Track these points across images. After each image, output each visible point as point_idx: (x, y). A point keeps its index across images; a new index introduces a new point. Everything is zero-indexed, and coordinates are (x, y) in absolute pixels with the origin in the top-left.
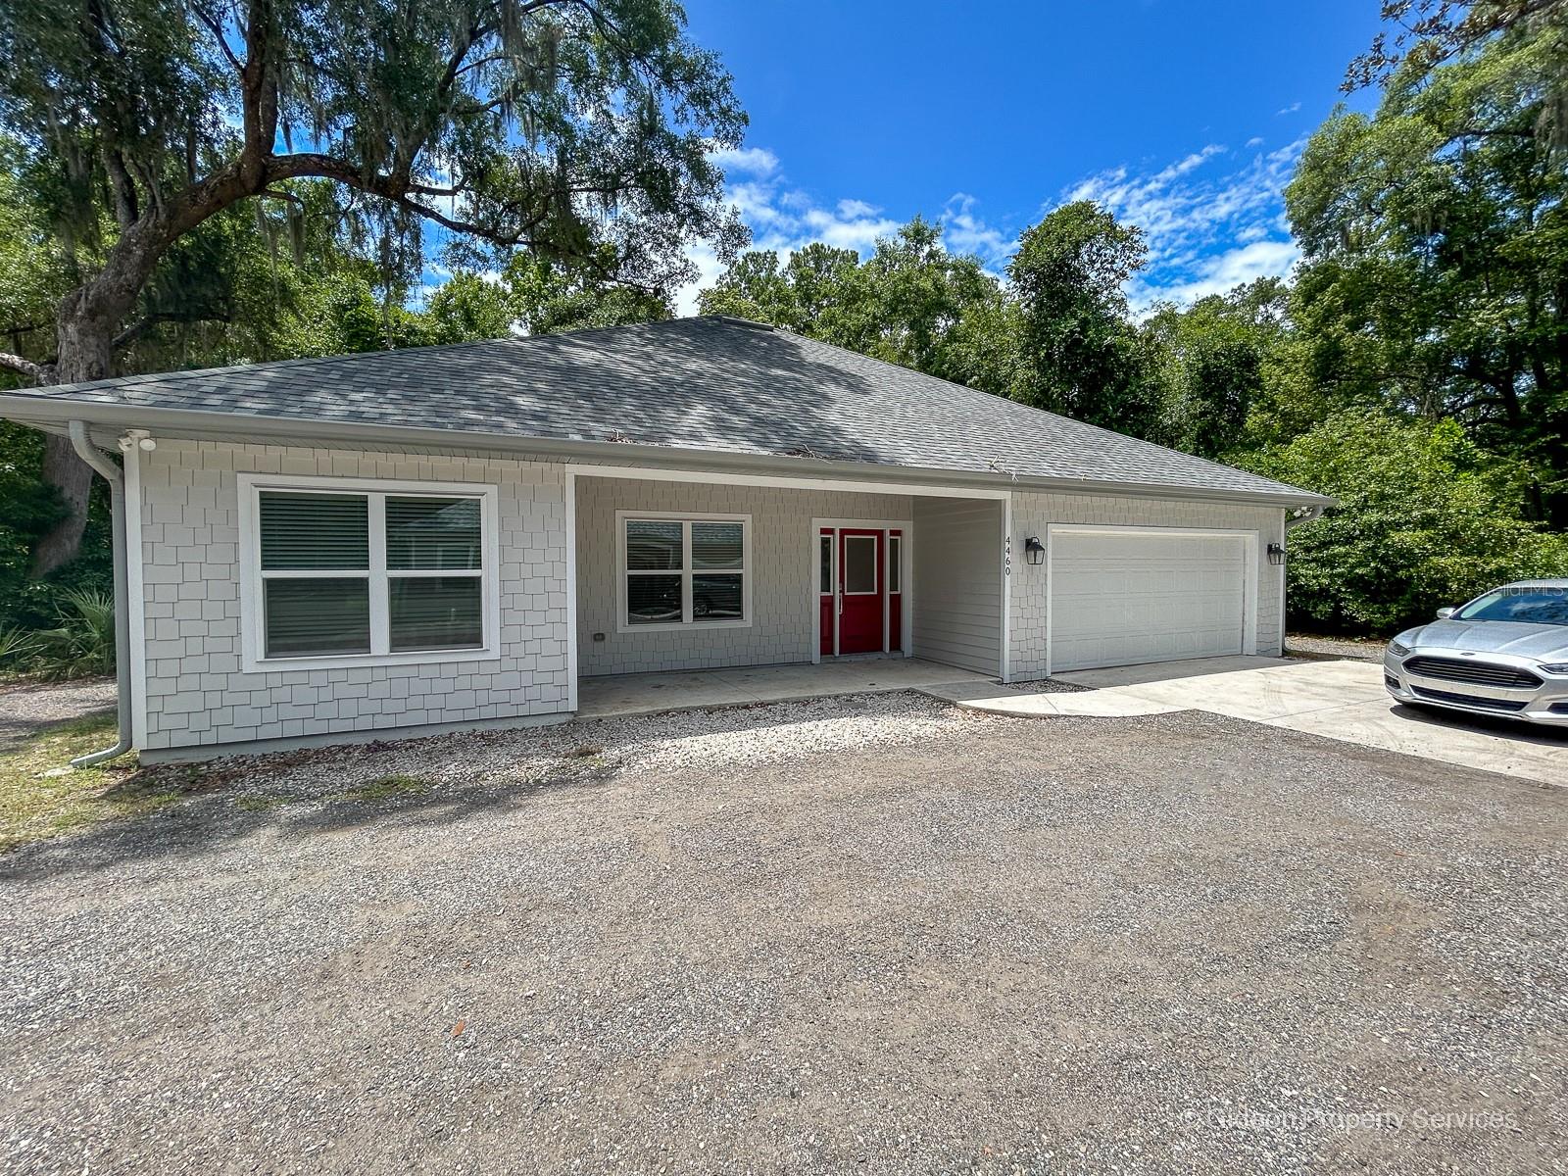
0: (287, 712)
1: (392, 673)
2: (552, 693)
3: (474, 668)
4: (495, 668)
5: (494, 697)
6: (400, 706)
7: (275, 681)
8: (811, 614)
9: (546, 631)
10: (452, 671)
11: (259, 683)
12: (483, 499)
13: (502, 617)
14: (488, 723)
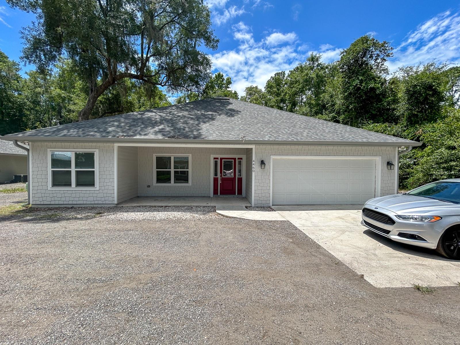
0: (56, 199)
1: (76, 192)
2: (111, 199)
3: (93, 192)
4: (98, 192)
5: (98, 199)
6: (77, 199)
7: (54, 192)
8: (210, 182)
9: (110, 184)
10: (88, 192)
11: (51, 192)
12: (95, 153)
13: (99, 180)
14: (97, 205)
